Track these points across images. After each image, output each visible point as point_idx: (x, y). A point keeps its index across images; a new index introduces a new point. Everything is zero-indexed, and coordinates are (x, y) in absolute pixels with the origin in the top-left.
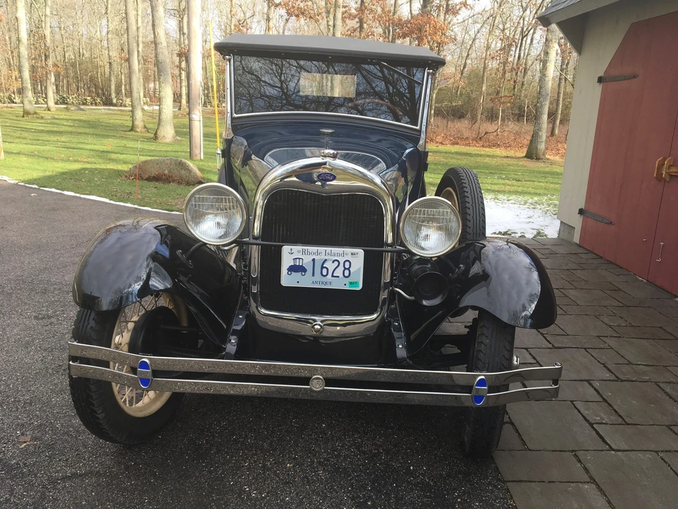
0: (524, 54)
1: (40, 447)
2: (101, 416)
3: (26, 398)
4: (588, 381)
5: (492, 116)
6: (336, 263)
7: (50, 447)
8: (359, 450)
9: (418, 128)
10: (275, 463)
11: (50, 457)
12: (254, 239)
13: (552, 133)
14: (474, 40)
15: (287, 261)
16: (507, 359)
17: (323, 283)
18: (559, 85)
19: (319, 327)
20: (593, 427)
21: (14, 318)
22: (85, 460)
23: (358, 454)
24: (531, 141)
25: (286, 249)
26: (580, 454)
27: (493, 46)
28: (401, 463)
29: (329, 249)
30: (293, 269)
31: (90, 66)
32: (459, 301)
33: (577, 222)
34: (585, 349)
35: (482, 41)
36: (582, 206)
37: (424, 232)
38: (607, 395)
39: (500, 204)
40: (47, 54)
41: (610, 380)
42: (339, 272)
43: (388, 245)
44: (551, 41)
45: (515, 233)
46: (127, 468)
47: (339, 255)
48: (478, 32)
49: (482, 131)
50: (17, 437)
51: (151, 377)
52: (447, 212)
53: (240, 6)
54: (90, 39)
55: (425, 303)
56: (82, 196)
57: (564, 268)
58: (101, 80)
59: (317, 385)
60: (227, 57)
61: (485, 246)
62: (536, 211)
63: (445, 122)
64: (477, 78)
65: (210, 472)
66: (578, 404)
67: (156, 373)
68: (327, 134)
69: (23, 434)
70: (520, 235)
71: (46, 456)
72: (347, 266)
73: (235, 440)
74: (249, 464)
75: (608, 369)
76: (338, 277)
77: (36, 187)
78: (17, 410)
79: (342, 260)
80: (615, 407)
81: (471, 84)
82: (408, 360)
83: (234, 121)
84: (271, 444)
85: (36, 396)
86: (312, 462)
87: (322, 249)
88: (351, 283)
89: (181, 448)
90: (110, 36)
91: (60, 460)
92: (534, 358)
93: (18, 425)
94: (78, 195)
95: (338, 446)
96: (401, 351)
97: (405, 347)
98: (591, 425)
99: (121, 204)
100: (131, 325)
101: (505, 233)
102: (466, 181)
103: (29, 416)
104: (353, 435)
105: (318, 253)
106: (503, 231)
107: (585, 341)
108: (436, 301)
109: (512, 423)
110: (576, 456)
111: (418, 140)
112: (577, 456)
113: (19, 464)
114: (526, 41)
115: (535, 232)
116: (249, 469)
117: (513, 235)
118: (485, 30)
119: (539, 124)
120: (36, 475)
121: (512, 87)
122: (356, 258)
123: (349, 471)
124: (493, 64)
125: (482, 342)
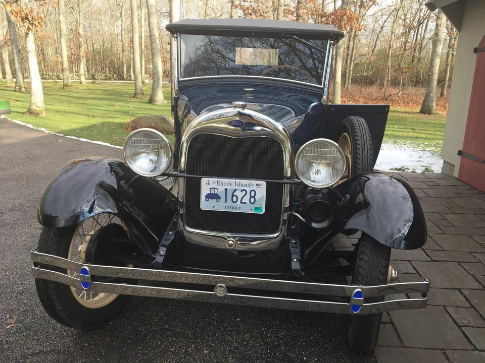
0: (421, 37)
1: (20, 328)
2: (59, 308)
3: (20, 289)
4: (459, 289)
5: (395, 83)
6: (244, 192)
7: (28, 328)
8: (263, 341)
9: (322, 86)
10: (195, 349)
11: (26, 337)
12: (180, 172)
13: (442, 94)
14: (382, 27)
15: (205, 190)
16: (382, 274)
17: (233, 208)
18: (447, 59)
19: (232, 243)
20: (461, 329)
21: (25, 228)
22: (51, 340)
23: (262, 345)
24: (424, 101)
25: (204, 181)
26: (448, 352)
27: (397, 32)
28: (296, 354)
29: (238, 181)
30: (210, 196)
31: (110, 53)
32: (345, 224)
33: (457, 161)
34: (458, 262)
35: (389, 28)
36: (461, 148)
37: (315, 167)
38: (475, 302)
39: (397, 147)
40: (81, 45)
41: (477, 289)
42: (246, 200)
43: (288, 178)
44: (441, 25)
45: (408, 169)
46: (81, 348)
47: (246, 185)
48: (385, 22)
49: (387, 94)
50: (6, 320)
51: (90, 281)
52: (334, 151)
53: (213, 9)
54: (111, 35)
55: (314, 225)
56: (92, 142)
57: (445, 197)
58: (117, 62)
59: (220, 292)
60: (175, 35)
61: (369, 179)
62: (426, 152)
63: (359, 87)
64: (384, 55)
65: (144, 354)
66: (450, 309)
67: (94, 278)
68: (249, 92)
69: (10, 318)
70: (412, 171)
71: (24, 336)
72: (253, 195)
73: (167, 328)
74: (175, 349)
75: (477, 280)
76: (246, 203)
77: (62, 135)
78: (11, 298)
79: (248, 190)
80: (481, 313)
81: (379, 59)
82: (301, 272)
83: (180, 84)
84: (194, 333)
85: (27, 288)
86: (225, 350)
87: (232, 181)
88: (256, 208)
89: (126, 333)
90: (123, 32)
91: (33, 339)
92: (415, 269)
93: (9, 310)
94: (89, 141)
95: (248, 337)
96: (295, 265)
97: (299, 261)
98: (460, 327)
99: (118, 147)
100: (88, 238)
101: (400, 169)
102: (358, 127)
103: (18, 303)
104: (261, 328)
105: (230, 184)
106: (398, 167)
107: (459, 256)
108: (323, 225)
109: (392, 323)
110: (444, 354)
111: (322, 96)
112: (446, 354)
113: (3, 341)
114: (422, 27)
115: (424, 169)
116: (174, 353)
117: (406, 171)
118: (391, 20)
119: (431, 87)
120: (13, 351)
121: (411, 61)
122: (260, 188)
123: (253, 359)
124: (397, 44)
125: (362, 259)
